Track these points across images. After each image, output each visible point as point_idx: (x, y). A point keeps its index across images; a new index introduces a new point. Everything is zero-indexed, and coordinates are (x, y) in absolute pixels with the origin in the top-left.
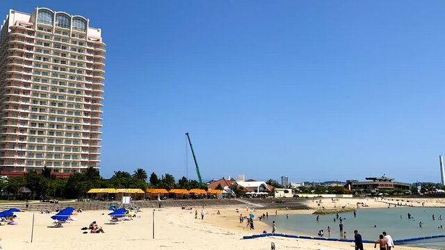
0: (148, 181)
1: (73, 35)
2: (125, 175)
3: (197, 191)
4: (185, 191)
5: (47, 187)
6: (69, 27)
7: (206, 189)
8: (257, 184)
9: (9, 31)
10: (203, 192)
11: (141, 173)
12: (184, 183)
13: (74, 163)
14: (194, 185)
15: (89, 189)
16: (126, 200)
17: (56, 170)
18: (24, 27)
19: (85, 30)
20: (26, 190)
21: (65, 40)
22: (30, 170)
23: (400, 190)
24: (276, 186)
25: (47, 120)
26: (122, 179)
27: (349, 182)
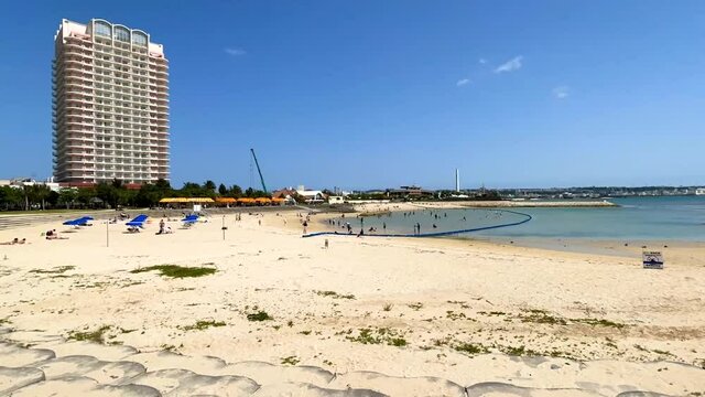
0: (217, 191)
1: (134, 50)
2: (195, 186)
3: (263, 200)
4: (252, 200)
5: (118, 198)
6: (129, 41)
7: (271, 198)
8: (315, 193)
9: (64, 42)
10: (268, 200)
11: (210, 185)
12: (250, 193)
13: (144, 175)
14: (260, 194)
15: (160, 198)
16: (197, 208)
17: (127, 182)
18: (80, 38)
19: (146, 45)
20: (97, 200)
21: (125, 54)
22: (101, 181)
23: (426, 196)
24: (331, 194)
25: (113, 134)
26: (192, 190)
27: (388, 191)
